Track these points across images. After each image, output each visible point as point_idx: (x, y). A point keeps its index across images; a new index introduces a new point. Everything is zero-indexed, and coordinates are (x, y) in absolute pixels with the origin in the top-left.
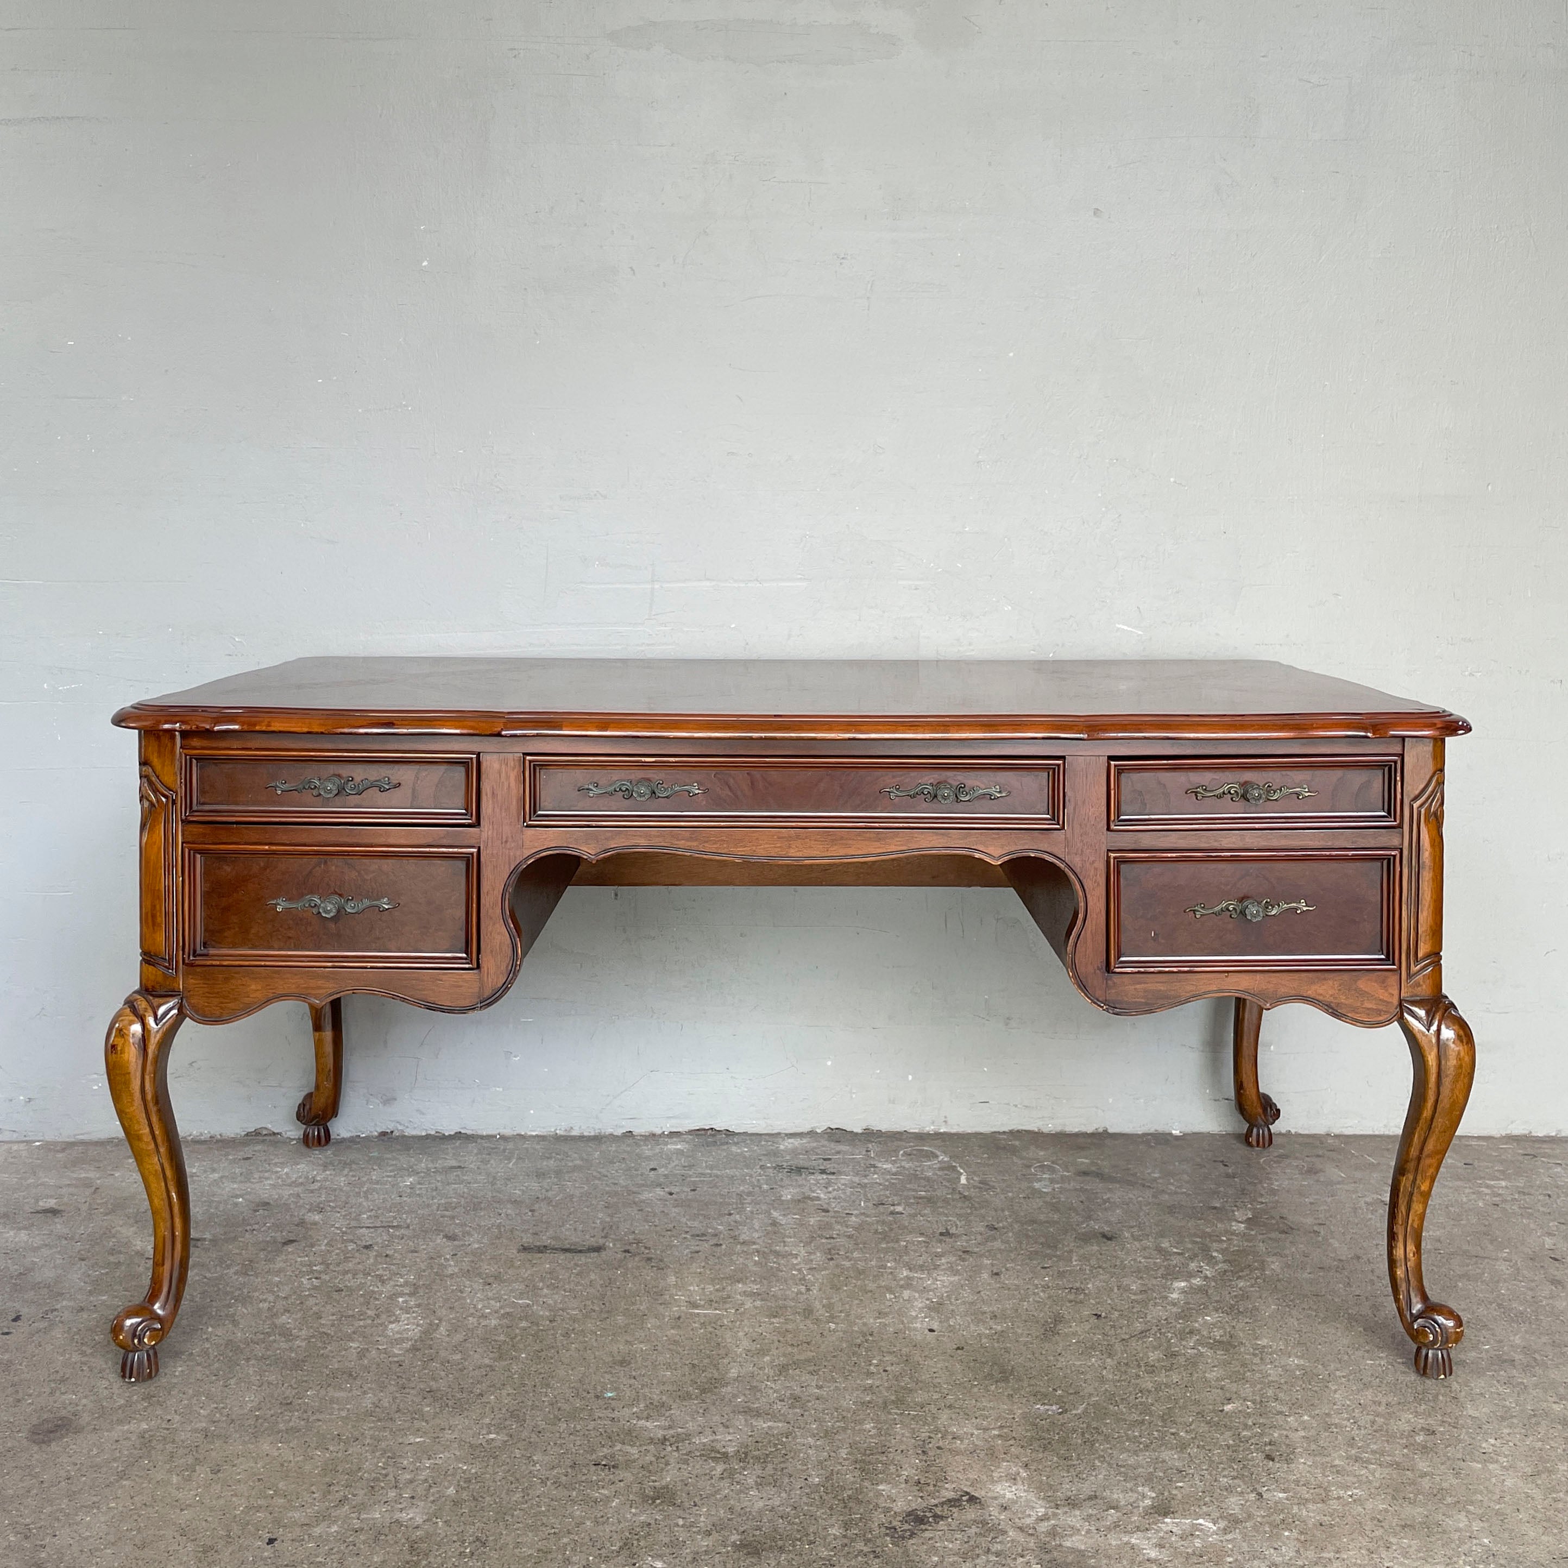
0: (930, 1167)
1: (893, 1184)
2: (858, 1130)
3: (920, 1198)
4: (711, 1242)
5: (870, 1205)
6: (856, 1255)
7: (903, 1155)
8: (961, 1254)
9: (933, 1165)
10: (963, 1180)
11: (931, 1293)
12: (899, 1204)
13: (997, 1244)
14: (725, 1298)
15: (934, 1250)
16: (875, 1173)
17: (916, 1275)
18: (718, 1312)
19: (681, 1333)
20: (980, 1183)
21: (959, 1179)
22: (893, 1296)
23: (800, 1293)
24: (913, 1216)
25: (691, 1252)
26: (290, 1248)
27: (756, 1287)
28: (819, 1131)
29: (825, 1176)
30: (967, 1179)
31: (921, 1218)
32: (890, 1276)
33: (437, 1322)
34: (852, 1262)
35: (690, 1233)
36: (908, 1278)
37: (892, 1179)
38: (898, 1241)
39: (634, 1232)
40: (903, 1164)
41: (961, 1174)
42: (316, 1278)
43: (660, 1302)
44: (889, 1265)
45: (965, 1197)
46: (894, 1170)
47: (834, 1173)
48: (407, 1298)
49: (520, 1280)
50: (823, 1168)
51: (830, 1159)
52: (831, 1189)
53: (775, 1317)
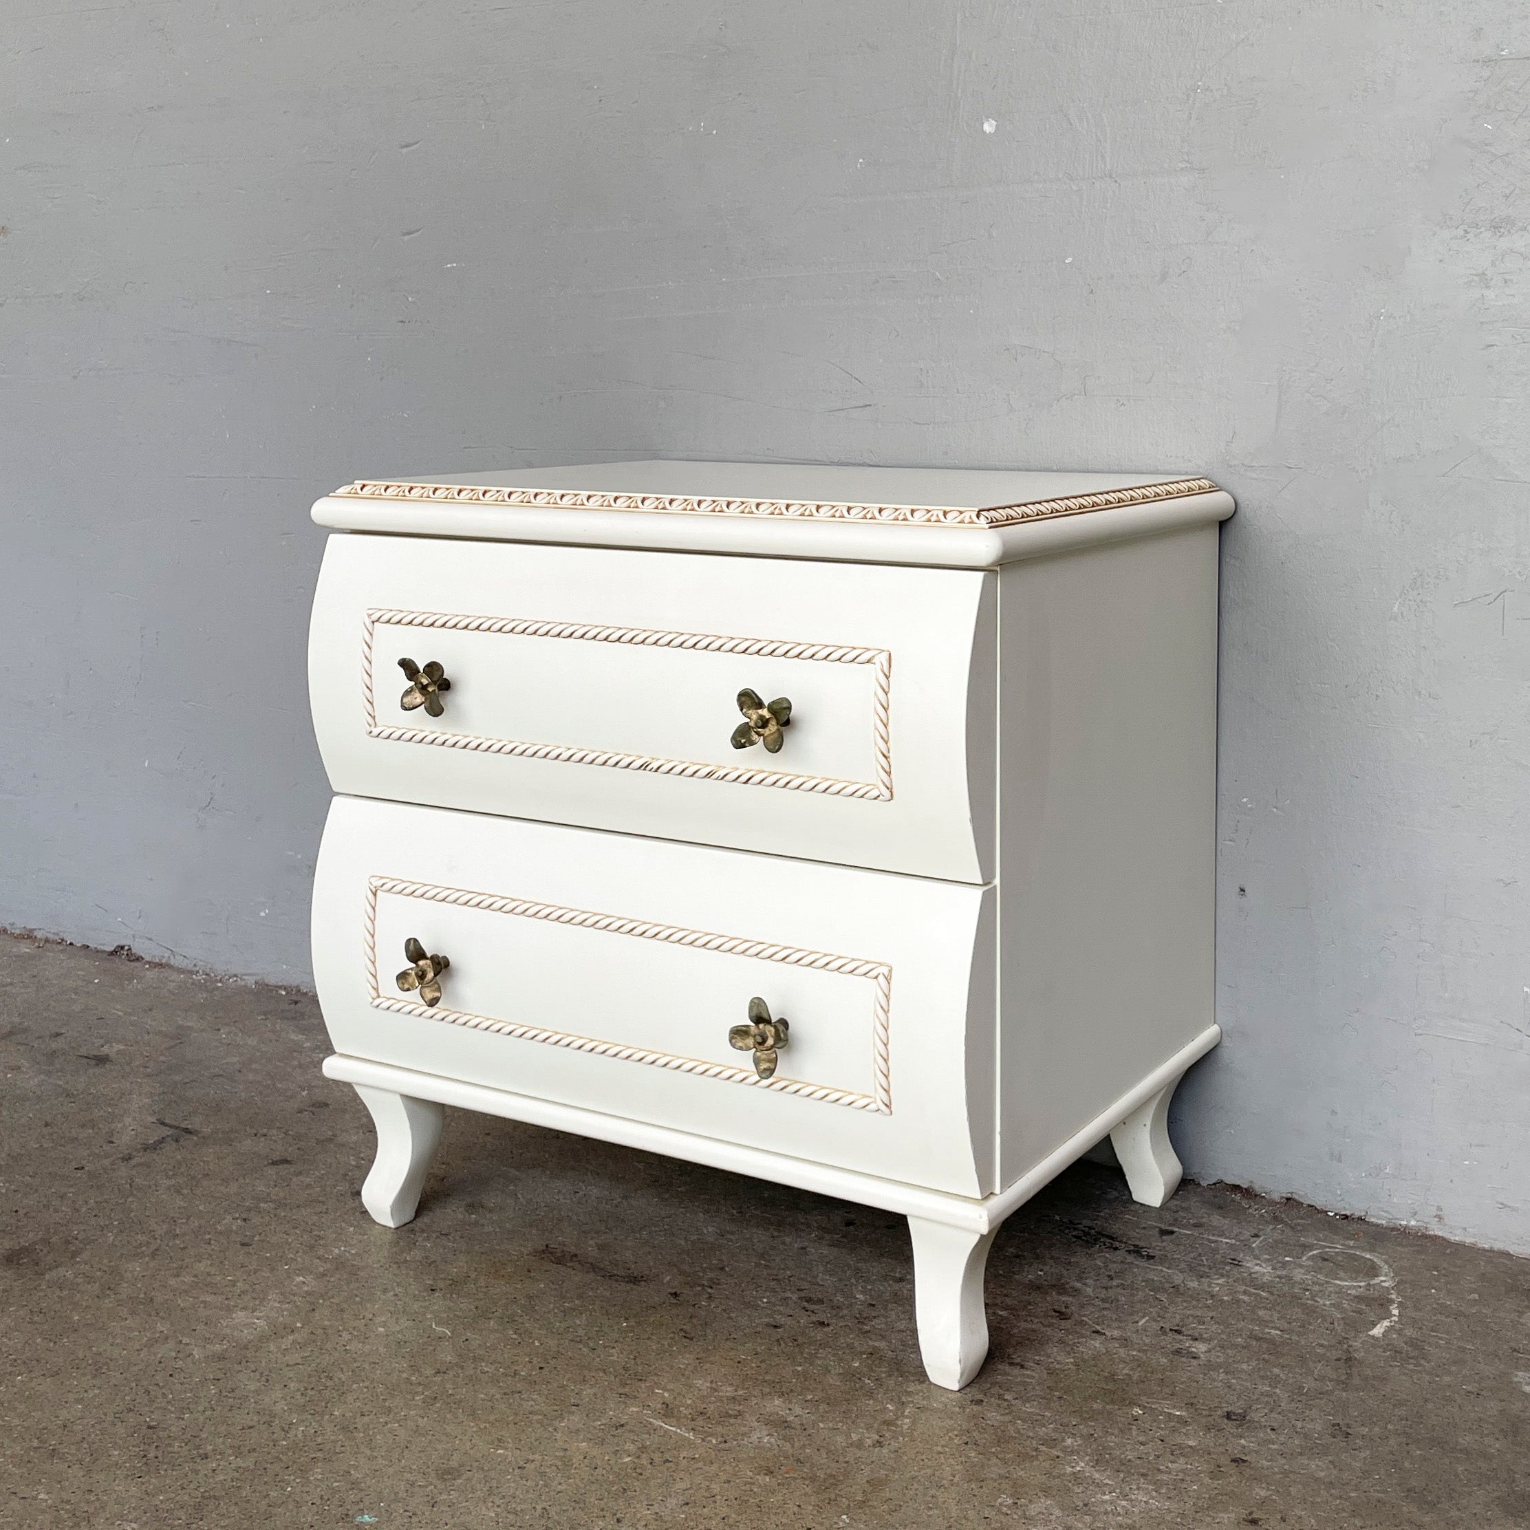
0: (1340, 1291)
1: (1238, 1301)
2: (1276, 1197)
3: (1258, 1339)
4: (814, 1318)
5: (1155, 1326)
6: (1028, 1408)
7: (1312, 1258)
8: (1225, 1460)
9: (1350, 1288)
10: (1378, 1331)
11: (1088, 1519)
12: (1203, 1340)
13: (1317, 1467)
14: (730, 1416)
15: (1178, 1440)
16: (1222, 1276)
17: (1097, 1476)
18: (691, 1436)
19: (595, 1452)
20: (1411, 1342)
21: (1374, 1325)
22: (1010, 1501)
23: (859, 1445)
24: (1210, 1367)
25: (767, 1325)
26: (271, 1171)
27: (798, 1411)
28: (1204, 1184)
29: (1130, 1258)
30: (1389, 1330)
31: (1222, 1376)
32: (1047, 1464)
33: (299, 1325)
34: (1007, 1418)
35: (803, 1294)
36: (1077, 1478)
37: (1245, 1293)
38: (1133, 1404)
39: (722, 1269)
40: (1298, 1275)
41: (1389, 1315)
42: (245, 1220)
43: (626, 1390)
44: (1069, 1441)
45: (1348, 1360)
46: (1266, 1279)
47: (1150, 1257)
48: (309, 1279)
49: (481, 1295)
50: (1141, 1244)
51: (1172, 1232)
52: (1115, 1283)
53: (770, 1472)
